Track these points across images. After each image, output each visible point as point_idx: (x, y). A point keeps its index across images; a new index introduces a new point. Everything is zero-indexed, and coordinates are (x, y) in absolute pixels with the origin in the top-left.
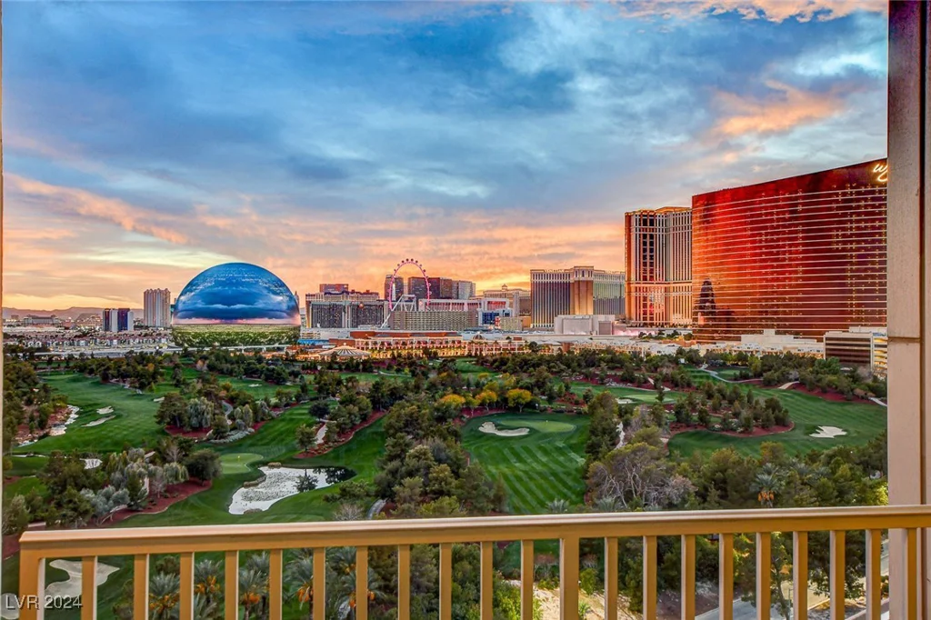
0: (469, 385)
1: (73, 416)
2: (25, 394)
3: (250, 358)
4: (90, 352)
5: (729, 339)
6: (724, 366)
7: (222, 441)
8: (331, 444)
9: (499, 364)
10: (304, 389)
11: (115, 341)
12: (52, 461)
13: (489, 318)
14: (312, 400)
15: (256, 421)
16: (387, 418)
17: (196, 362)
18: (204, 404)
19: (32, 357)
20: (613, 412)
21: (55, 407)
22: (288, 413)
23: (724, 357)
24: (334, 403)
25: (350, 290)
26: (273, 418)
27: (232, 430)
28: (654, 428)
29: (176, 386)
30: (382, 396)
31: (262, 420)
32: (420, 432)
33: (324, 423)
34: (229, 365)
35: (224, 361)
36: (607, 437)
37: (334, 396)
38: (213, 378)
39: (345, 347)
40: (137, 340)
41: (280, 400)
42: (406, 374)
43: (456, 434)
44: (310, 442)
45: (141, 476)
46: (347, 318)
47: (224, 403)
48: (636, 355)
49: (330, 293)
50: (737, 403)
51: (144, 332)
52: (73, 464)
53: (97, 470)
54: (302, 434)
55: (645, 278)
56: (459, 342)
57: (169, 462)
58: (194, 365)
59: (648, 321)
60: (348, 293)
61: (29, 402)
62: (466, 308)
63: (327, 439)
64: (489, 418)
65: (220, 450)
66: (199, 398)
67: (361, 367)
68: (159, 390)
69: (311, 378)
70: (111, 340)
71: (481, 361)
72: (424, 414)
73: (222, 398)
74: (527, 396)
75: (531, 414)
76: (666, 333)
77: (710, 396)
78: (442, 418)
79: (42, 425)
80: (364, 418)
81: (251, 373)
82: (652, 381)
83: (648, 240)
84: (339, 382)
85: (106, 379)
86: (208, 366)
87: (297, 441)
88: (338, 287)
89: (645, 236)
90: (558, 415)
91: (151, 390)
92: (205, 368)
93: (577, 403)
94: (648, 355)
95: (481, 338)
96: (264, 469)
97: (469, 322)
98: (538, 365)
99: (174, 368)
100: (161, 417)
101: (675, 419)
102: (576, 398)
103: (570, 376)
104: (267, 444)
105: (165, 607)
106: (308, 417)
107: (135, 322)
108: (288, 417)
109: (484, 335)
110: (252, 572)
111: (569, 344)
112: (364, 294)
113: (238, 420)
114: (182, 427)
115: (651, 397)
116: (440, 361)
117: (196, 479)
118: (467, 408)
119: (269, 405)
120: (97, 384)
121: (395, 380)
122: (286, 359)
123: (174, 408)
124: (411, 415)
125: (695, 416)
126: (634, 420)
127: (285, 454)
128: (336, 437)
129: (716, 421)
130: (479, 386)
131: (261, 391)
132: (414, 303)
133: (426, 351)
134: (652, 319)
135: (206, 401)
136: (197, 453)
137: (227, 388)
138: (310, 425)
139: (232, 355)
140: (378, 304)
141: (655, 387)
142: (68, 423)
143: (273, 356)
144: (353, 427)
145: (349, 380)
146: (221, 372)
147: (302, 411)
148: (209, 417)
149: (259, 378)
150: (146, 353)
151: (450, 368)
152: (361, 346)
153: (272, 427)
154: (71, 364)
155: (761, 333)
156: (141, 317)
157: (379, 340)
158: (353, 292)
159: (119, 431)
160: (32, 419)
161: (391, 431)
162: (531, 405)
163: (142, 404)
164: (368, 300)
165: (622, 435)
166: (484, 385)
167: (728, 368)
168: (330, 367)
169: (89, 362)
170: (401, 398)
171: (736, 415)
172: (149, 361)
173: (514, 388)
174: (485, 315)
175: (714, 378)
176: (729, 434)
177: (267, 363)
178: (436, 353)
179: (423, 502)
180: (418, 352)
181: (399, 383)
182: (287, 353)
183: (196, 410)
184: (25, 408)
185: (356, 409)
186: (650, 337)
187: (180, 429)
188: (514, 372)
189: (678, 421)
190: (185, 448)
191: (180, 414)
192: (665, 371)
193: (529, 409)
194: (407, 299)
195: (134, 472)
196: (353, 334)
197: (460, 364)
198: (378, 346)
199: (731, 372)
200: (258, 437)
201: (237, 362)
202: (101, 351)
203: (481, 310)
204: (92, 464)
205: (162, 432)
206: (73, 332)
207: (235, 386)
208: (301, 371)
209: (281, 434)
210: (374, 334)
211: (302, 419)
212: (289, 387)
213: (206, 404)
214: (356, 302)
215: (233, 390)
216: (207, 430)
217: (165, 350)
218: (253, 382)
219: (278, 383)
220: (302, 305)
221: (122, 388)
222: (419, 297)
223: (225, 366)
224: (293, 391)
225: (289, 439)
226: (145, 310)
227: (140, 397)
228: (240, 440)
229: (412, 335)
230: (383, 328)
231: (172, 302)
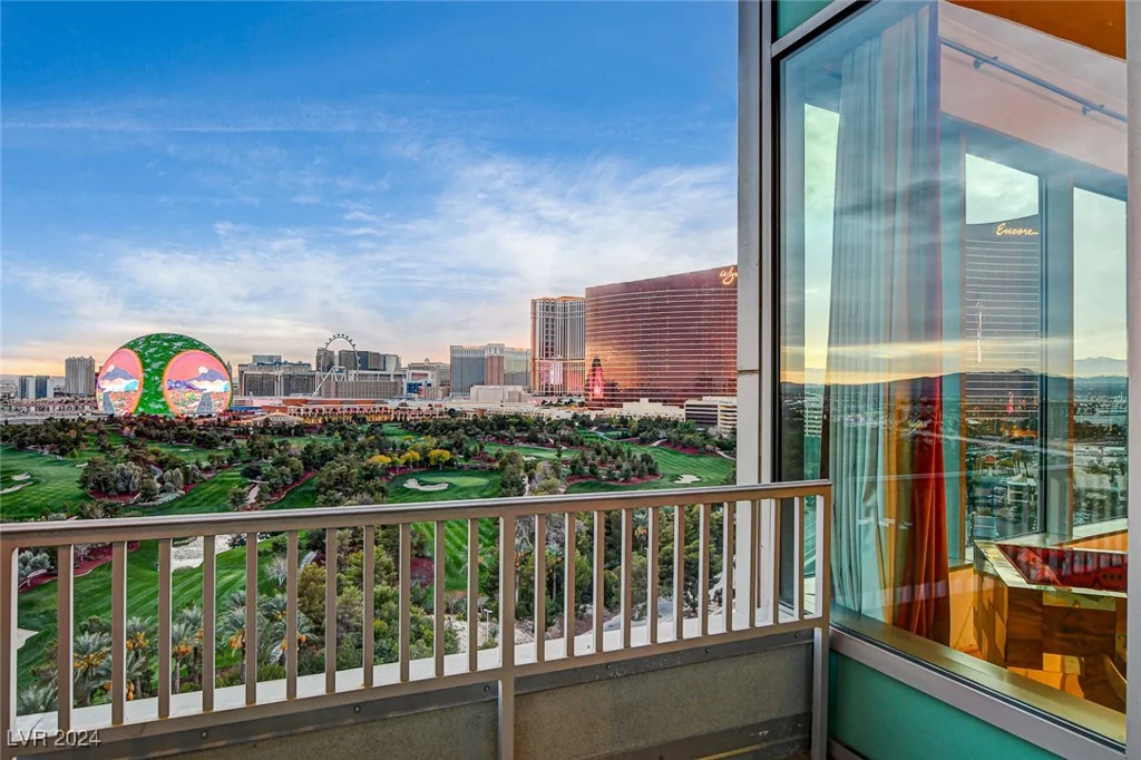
0: (394, 447)
3: (180, 424)
5: (613, 406)
6: (609, 428)
7: (151, 503)
8: (263, 503)
9: (421, 429)
10: (236, 452)
11: (33, 409)
13: (413, 388)
14: (244, 462)
15: (186, 483)
16: (318, 478)
17: (123, 429)
20: (519, 467)
22: (220, 475)
23: (610, 420)
24: (266, 465)
25: (282, 361)
26: (204, 481)
27: (162, 492)
28: (553, 480)
29: (100, 451)
30: (314, 458)
31: (194, 482)
32: (349, 489)
33: (256, 484)
34: (159, 432)
35: (153, 427)
36: (515, 489)
37: (266, 458)
38: (140, 444)
39: (277, 413)
40: (57, 408)
41: (211, 463)
42: (336, 438)
43: (382, 490)
44: (242, 502)
46: (279, 387)
47: (153, 467)
48: (539, 419)
49: (263, 364)
50: (619, 458)
51: (66, 398)
54: (234, 494)
55: (547, 355)
56: (386, 409)
58: (118, 433)
59: (549, 391)
60: (280, 364)
62: (392, 380)
63: (259, 498)
64: (413, 475)
66: (125, 462)
67: (293, 431)
68: (82, 456)
69: (244, 442)
70: (28, 407)
71: (405, 425)
72: (353, 474)
73: (150, 463)
74: (447, 455)
75: (450, 471)
76: (564, 401)
77: (598, 453)
78: (370, 474)
80: (296, 478)
81: (181, 438)
82: (552, 441)
83: (550, 323)
84: (272, 446)
85: (21, 447)
86: (136, 432)
87: (229, 500)
88: (270, 358)
89: (547, 319)
90: (473, 472)
91: (73, 456)
92: (132, 434)
93: (489, 461)
94: (549, 419)
95: (406, 405)
97: (394, 391)
98: (457, 428)
99: (99, 434)
100: (84, 482)
101: (570, 471)
102: (489, 456)
103: (484, 438)
104: (198, 505)
105: (90, 665)
106: (241, 478)
107: (55, 389)
108: (220, 479)
109: (408, 402)
110: (183, 626)
111: (483, 411)
112: (297, 365)
113: (168, 484)
114: (107, 492)
115: (552, 455)
116: (369, 425)
118: (393, 467)
119: (200, 469)
120: (12, 451)
121: (325, 443)
122: (219, 425)
123: (97, 473)
124: (341, 474)
125: (587, 469)
126: (538, 474)
128: (268, 497)
129: (602, 472)
130: (404, 448)
131: (191, 455)
132: (344, 374)
133: (355, 417)
134: (552, 389)
135: (134, 466)
137: (156, 453)
138: (242, 486)
139: (161, 421)
140: (310, 374)
141: (554, 446)
143: (205, 422)
144: (286, 486)
145: (280, 444)
146: (150, 438)
147: (235, 473)
148: (136, 481)
149: (190, 442)
150: (68, 420)
151: (377, 432)
152: (293, 413)
153: (203, 489)
155: (638, 401)
156: (62, 384)
157: (311, 407)
158: (286, 363)
159: (35, 497)
161: (322, 489)
162: (449, 463)
163: (65, 470)
164: (303, 371)
165: (527, 487)
166: (408, 446)
167: (613, 430)
168: (263, 432)
170: (331, 459)
171: (619, 468)
172: (70, 427)
173: (435, 448)
174: (409, 385)
175: (602, 439)
176: (613, 483)
177: (198, 429)
178: (364, 419)
179: (352, 551)
180: (348, 418)
181: (330, 445)
182: (219, 420)
183: (123, 475)
185: (289, 469)
186: (551, 404)
187: (106, 494)
188: (435, 435)
189: (573, 474)
190: (111, 511)
191: (105, 481)
192: (563, 432)
193: (448, 467)
194: (338, 370)
196: (285, 402)
197: (387, 428)
198: (310, 413)
199: (615, 433)
200: (189, 498)
201: (167, 428)
202: (16, 419)
203: (405, 382)
205: (85, 497)
207: (165, 451)
208: (234, 436)
209: (213, 495)
210: (306, 402)
211: (234, 481)
212: (221, 451)
213: (133, 469)
214: (288, 372)
215: (163, 455)
216: (134, 494)
217: (89, 417)
218: (183, 447)
219: (209, 448)
220: (235, 374)
221: (41, 455)
222: (349, 368)
223: (154, 432)
224: (226, 455)
225: (220, 500)
226: (67, 379)
227: (61, 463)
228: (170, 502)
229: (341, 403)
230: (314, 396)
231: (97, 370)
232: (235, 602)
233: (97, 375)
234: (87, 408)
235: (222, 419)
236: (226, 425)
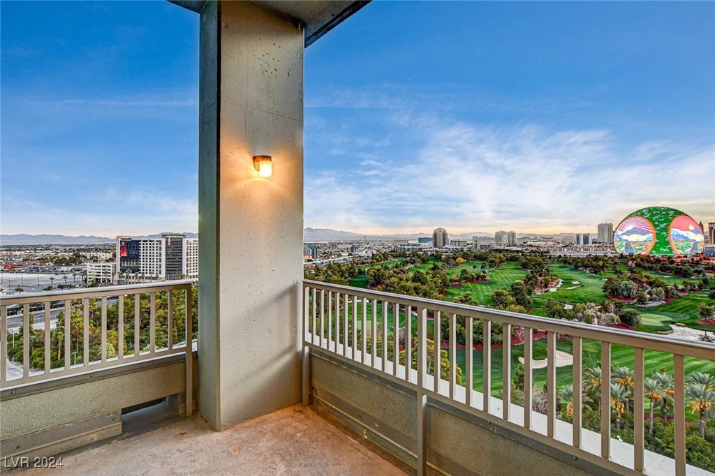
1: (560, 283)
2: (539, 271)
3: (664, 261)
4: (569, 254)
7: (643, 306)
10: (705, 281)
11: (582, 250)
12: (548, 302)
14: (712, 289)
15: (667, 298)
17: (628, 262)
19: (542, 256)
21: (551, 278)
22: (692, 295)
26: (680, 297)
27: (650, 300)
29: (615, 273)
31: (672, 297)
34: (650, 265)
35: (646, 262)
38: (638, 271)
40: (594, 249)
41: (686, 287)
44: (708, 315)
45: (592, 317)
47: (645, 284)
51: (598, 245)
52: (558, 305)
53: (570, 310)
57: (609, 312)
58: (626, 264)
61: (540, 276)
65: (641, 311)
66: (628, 281)
68: (605, 275)
69: (712, 275)
70: (580, 249)
73: (643, 282)
79: (546, 286)
81: (664, 269)
85: (576, 268)
86: (636, 264)
87: (698, 313)
91: (601, 275)
92: (634, 265)
96: (673, 326)
99: (614, 264)
100: (605, 289)
104: (674, 312)
106: (708, 299)
107: (593, 240)
108: (692, 298)
113: (655, 296)
114: (618, 295)
117: (625, 324)
119: (677, 289)
120: (572, 270)
122: (692, 263)
123: (612, 285)
127: (688, 320)
131: (671, 281)
136: (626, 310)
137: (648, 277)
138: (710, 305)
139: (652, 259)
142: (558, 286)
143: (682, 260)
146: (644, 268)
147: (704, 295)
148: (634, 291)
149: (671, 272)
150: (599, 256)
153: (680, 302)
154: (560, 260)
156: (596, 237)
159: (582, 293)
160: (541, 283)
163: (596, 281)
169: (568, 259)
172: (600, 259)
177: (677, 265)
182: (693, 259)
183: (627, 287)
184: (539, 278)
187: (617, 297)
190: (619, 306)
191: (616, 289)
195: (589, 315)
200: (668, 307)
201: (655, 263)
202: (574, 254)
204: (568, 307)
205: (606, 297)
206: (561, 245)
207: (653, 276)
208: (704, 271)
209: (686, 307)
211: (702, 300)
212: (693, 279)
213: (632, 284)
215: (652, 278)
216: (633, 299)
217: (609, 255)
218: (666, 275)
219: (684, 277)
220: (706, 229)
221: (585, 273)
223: (647, 265)
224: (697, 282)
225: (692, 311)
226: (599, 234)
227: (595, 278)
228: (655, 307)
231: (614, 230)
232: (695, 379)
233: (614, 232)
234: (609, 250)
235: (695, 259)
236: (698, 263)
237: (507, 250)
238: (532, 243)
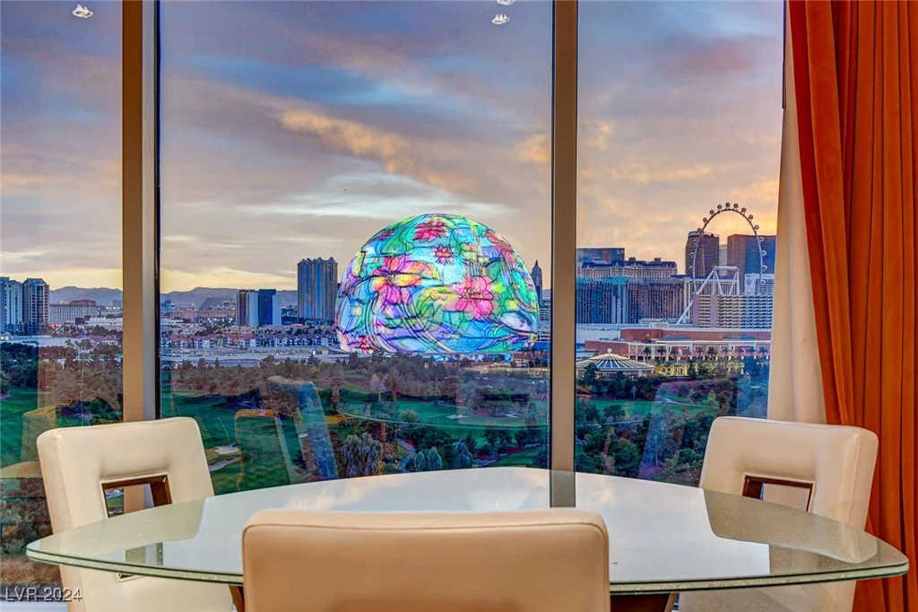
3: (452, 372)
4: (214, 359)
11: (253, 342)
17: (369, 378)
18: (368, 444)
25: (626, 259)
34: (418, 383)
35: (411, 375)
40: (285, 341)
41: (491, 441)
42: (710, 403)
46: (619, 307)
47: (401, 443)
49: (592, 265)
51: (296, 326)
58: (365, 382)
60: (622, 263)
67: (634, 390)
70: (247, 339)
73: (397, 436)
86: (386, 383)
91: (297, 421)
92: (381, 386)
99: (334, 387)
100: (302, 461)
107: (284, 311)
112: (651, 264)
119: (472, 450)
123: (321, 449)
132: (736, 281)
135: (372, 441)
137: (411, 421)
139: (426, 366)
140: (674, 281)
143: (492, 370)
145: (609, 412)
146: (406, 395)
149: (464, 404)
150: (296, 362)
152: (637, 354)
154: (187, 377)
156: (295, 304)
157: (669, 344)
158: (632, 261)
164: (661, 276)
169: (211, 374)
172: (298, 372)
177: (481, 382)
180: (736, 367)
183: (356, 454)
194: (725, 274)
196: (626, 334)
198: (667, 355)
201: (433, 379)
206: (195, 327)
207: (423, 417)
208: (534, 395)
210: (660, 334)
213: (370, 445)
214: (635, 278)
215: (419, 422)
217: (325, 357)
218: (452, 412)
222: (747, 270)
223: (412, 385)
226: (299, 293)
229: (727, 336)
230: (680, 324)
234: (324, 342)
237: (19, 346)
238: (104, 322)
